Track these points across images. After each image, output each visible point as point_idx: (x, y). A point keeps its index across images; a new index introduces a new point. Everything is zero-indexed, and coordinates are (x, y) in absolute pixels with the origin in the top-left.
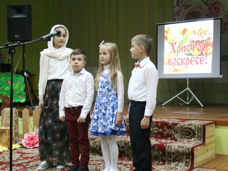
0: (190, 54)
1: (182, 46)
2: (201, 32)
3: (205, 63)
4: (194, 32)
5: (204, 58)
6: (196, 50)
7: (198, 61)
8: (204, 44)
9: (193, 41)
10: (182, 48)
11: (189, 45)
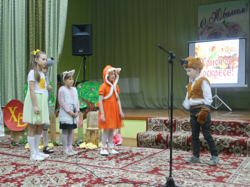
0: (219, 68)
1: (211, 61)
2: (228, 49)
3: (232, 75)
4: (222, 49)
5: (230, 71)
6: (223, 64)
7: (226, 73)
8: (231, 59)
9: (221, 57)
10: (211, 63)
11: (217, 60)
